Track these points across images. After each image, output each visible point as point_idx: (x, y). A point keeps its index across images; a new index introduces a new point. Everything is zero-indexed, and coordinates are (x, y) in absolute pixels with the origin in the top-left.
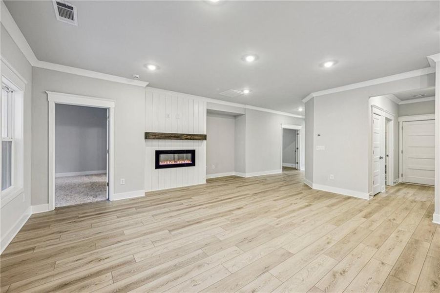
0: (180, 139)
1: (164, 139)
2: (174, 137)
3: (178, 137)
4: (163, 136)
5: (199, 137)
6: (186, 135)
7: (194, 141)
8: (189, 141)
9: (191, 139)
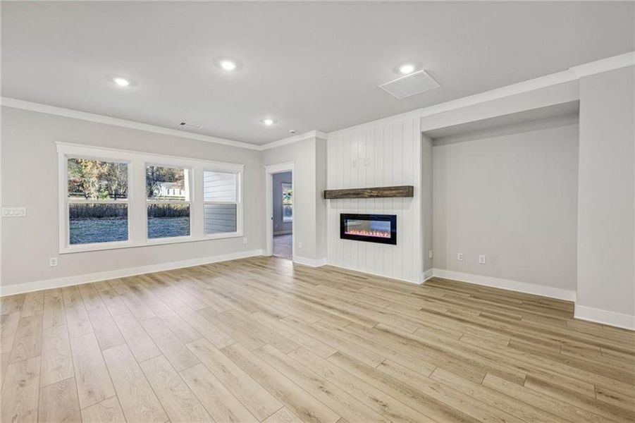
0: (362, 197)
1: (341, 198)
2: (354, 194)
3: (359, 194)
4: (340, 194)
5: (394, 192)
6: (371, 189)
7: (385, 198)
8: (377, 199)
9: (377, 196)
